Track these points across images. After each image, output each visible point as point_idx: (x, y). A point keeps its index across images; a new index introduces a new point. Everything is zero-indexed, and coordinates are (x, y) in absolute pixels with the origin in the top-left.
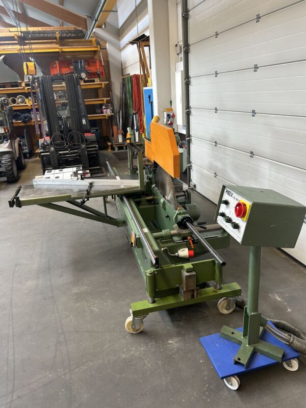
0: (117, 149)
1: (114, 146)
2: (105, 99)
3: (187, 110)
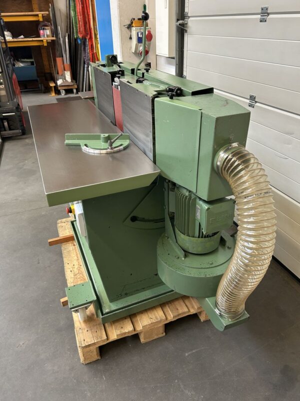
0: (63, 93)
1: (59, 88)
2: (40, 14)
3: (181, 22)
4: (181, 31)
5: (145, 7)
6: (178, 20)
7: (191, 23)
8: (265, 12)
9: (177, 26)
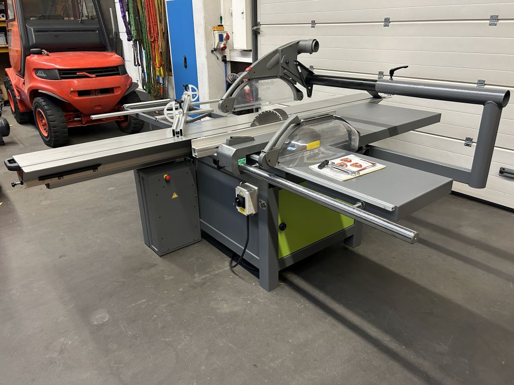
3: (256, 27)
4: (256, 34)
5: (221, 18)
6: (253, 27)
7: (262, 28)
8: (313, 23)
9: (253, 30)
